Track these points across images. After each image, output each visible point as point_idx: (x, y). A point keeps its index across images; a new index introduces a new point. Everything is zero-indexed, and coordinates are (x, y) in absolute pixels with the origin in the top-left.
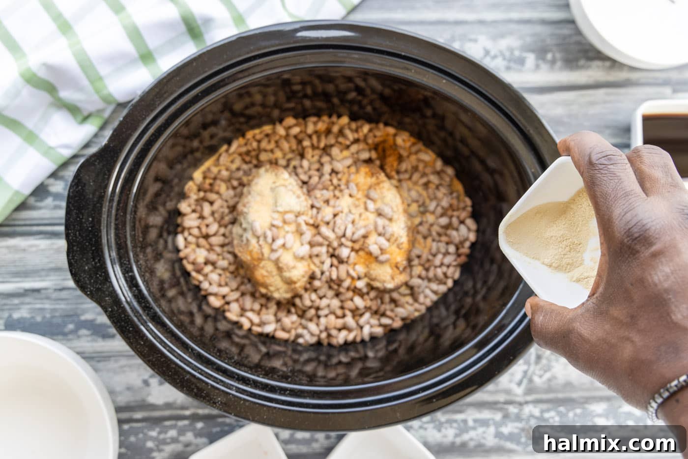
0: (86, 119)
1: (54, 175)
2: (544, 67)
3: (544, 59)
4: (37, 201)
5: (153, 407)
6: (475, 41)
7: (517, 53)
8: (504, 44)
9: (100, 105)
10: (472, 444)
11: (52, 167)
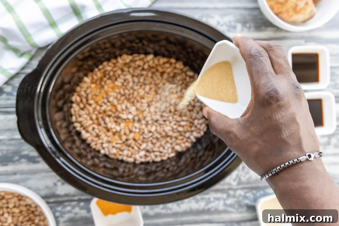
0: (22, 55)
1: (7, 83)
2: (246, 30)
3: (245, 26)
5: (59, 196)
6: (213, 18)
7: (233, 24)
9: (30, 48)
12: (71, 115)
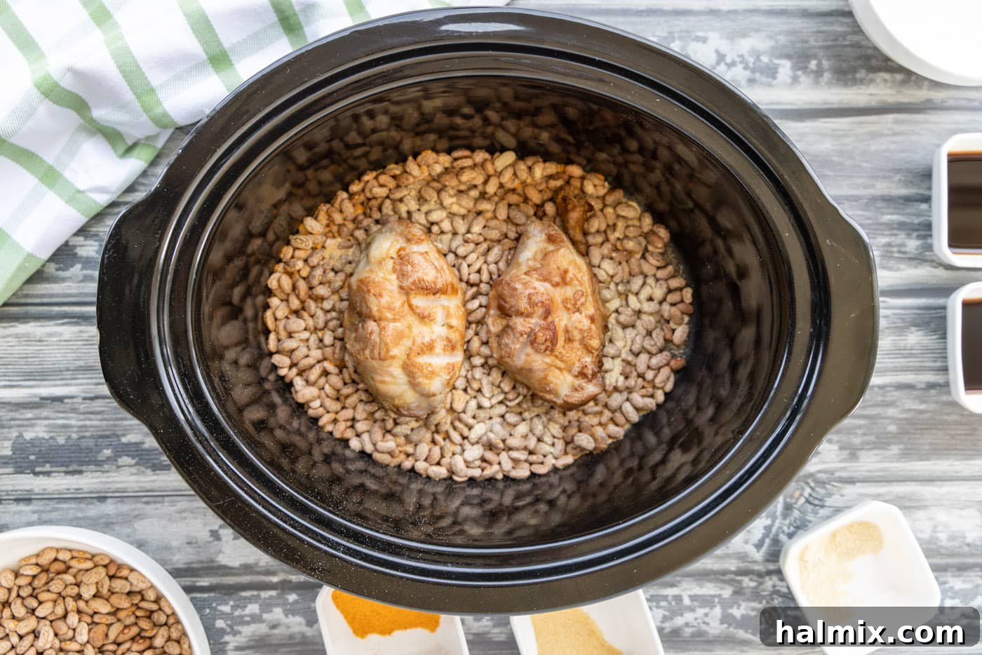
0: (130, 150)
1: (82, 231)
2: (805, 80)
3: (804, 69)
4: (58, 270)
5: (226, 570)
6: (704, 40)
7: (765, 59)
8: (745, 45)
9: (152, 129)
10: (688, 631)
11: (80, 220)
12: (267, 332)
